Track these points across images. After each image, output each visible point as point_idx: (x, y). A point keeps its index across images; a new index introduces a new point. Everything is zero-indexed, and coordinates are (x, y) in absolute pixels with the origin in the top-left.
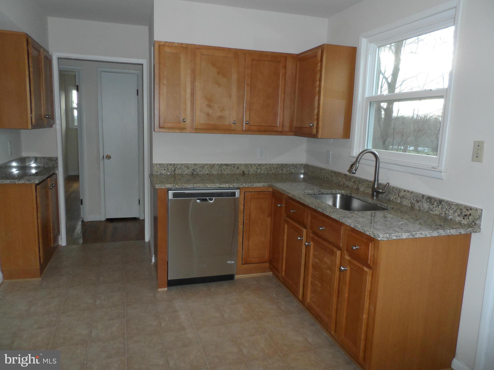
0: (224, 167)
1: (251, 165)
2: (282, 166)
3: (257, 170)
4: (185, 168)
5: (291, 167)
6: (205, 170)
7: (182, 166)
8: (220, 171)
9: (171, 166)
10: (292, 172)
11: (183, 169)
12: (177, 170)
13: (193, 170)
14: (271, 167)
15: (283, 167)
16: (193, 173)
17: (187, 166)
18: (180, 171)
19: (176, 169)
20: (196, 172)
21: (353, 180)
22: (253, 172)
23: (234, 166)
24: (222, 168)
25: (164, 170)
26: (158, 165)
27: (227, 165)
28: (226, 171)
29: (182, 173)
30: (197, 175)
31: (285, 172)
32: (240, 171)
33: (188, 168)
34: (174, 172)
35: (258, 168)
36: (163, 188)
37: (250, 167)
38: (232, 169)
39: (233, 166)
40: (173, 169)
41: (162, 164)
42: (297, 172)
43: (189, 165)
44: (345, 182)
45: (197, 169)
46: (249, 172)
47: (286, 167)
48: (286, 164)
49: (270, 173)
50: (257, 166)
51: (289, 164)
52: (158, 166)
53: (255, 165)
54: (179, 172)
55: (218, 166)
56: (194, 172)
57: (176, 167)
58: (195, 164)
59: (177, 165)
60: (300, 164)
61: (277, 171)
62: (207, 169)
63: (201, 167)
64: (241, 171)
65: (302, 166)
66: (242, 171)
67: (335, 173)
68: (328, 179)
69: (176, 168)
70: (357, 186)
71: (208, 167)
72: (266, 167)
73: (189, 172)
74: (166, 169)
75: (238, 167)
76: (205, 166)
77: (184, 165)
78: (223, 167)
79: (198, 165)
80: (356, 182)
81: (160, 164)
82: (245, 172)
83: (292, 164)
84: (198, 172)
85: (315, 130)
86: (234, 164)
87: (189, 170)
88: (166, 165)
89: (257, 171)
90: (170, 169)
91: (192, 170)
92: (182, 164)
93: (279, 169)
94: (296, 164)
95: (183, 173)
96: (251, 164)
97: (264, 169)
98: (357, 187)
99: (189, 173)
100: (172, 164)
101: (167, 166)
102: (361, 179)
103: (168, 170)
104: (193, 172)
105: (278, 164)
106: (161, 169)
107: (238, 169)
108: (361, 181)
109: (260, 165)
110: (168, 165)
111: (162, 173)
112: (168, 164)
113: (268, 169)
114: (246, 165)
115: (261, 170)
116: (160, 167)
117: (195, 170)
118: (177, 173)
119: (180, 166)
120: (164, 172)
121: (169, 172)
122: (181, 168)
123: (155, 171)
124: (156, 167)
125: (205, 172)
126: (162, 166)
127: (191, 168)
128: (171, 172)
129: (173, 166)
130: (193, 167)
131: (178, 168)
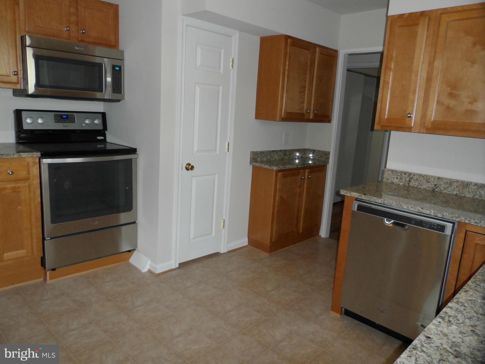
4: (424, 181)
6: (453, 189)
7: (420, 177)
8: (478, 194)
9: (405, 174)
12: (413, 181)
13: (436, 185)
16: (435, 190)
17: (427, 178)
18: (417, 184)
19: (412, 180)
20: (438, 188)
24: (483, 191)
25: (396, 179)
29: (419, 187)
30: (440, 193)
33: (428, 182)
34: (408, 184)
40: (408, 179)
43: (430, 177)
45: (442, 185)
54: (415, 185)
55: (475, 187)
56: (436, 188)
57: (412, 177)
58: (439, 178)
59: (414, 175)
62: (456, 188)
63: (447, 183)
69: (411, 179)
71: (458, 185)
73: (428, 187)
74: (399, 177)
76: (454, 184)
77: (423, 177)
79: (443, 180)
81: (392, 171)
84: (442, 189)
87: (429, 184)
88: (399, 172)
90: (403, 179)
91: (433, 186)
92: (420, 175)
95: (421, 187)
99: (429, 189)
100: (408, 172)
101: (400, 174)
103: (401, 179)
104: (435, 188)
106: (393, 177)
110: (401, 173)
111: (394, 182)
112: (403, 171)
116: (392, 174)
117: (437, 186)
118: (413, 185)
119: (418, 177)
120: (396, 181)
121: (403, 182)
122: (418, 180)
123: (385, 177)
124: (387, 174)
125: (452, 191)
126: (394, 173)
127: (432, 183)
128: (405, 182)
129: (408, 176)
130: (435, 181)
131: (415, 179)
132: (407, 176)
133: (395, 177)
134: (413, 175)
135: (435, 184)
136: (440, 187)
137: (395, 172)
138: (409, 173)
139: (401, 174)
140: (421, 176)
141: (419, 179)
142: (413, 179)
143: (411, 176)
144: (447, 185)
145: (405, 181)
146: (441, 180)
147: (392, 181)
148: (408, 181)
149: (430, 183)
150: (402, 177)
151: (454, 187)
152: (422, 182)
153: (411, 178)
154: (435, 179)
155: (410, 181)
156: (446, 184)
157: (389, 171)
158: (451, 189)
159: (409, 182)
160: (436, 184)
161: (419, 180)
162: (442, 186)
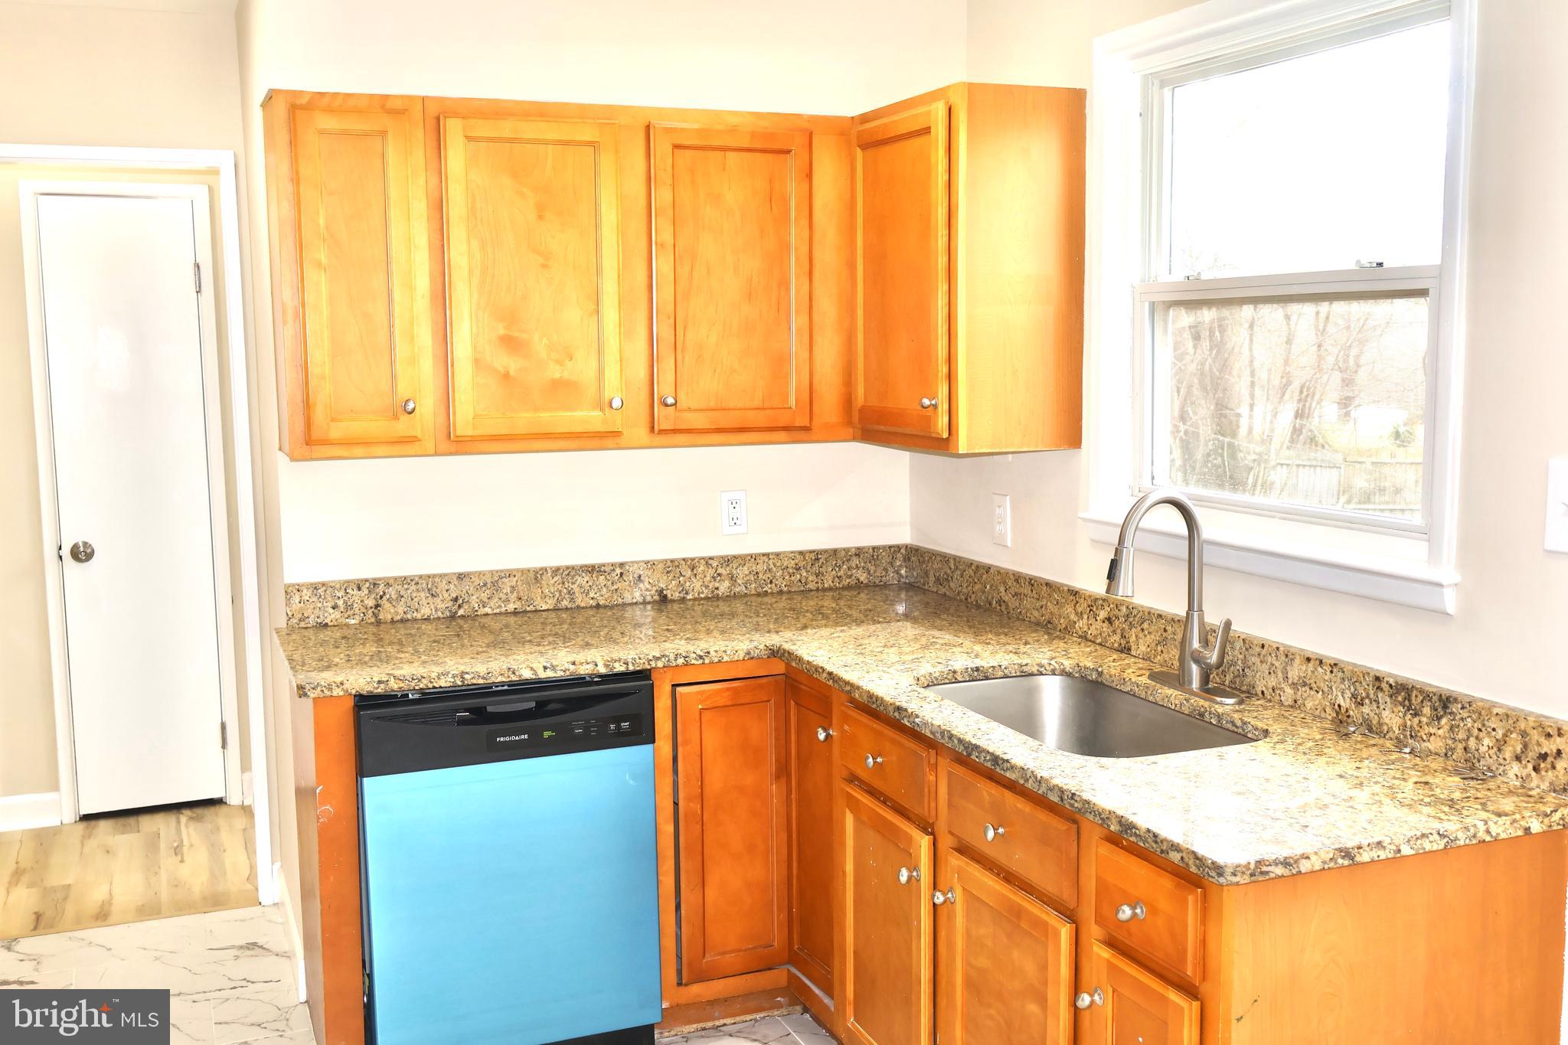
0: (583, 580)
1: (692, 564)
2: (817, 559)
3: (717, 585)
4: (423, 595)
5: (855, 561)
6: (503, 597)
7: (406, 586)
8: (567, 596)
9: (359, 589)
10: (858, 579)
11: (412, 599)
12: (387, 605)
13: (456, 599)
14: (772, 566)
15: (821, 561)
16: (456, 613)
17: (429, 584)
18: (401, 609)
19: (384, 602)
20: (466, 606)
21: (1103, 614)
22: (703, 593)
23: (621, 574)
24: (576, 585)
25: (331, 611)
26: (308, 589)
27: (592, 570)
28: (592, 595)
29: (409, 617)
30: (473, 617)
31: (830, 582)
32: (647, 590)
33: (432, 595)
34: (375, 615)
35: (719, 575)
36: (335, 694)
37: (689, 573)
38: (615, 587)
39: (618, 571)
40: (370, 603)
41: (323, 585)
42: (877, 582)
43: (437, 580)
44: (1075, 623)
45: (472, 595)
46: (687, 593)
47: (835, 562)
48: (835, 551)
49: (769, 591)
50: (715, 565)
51: (847, 550)
52: (306, 594)
53: (707, 561)
54: (397, 613)
55: (556, 579)
56: (460, 607)
57: (384, 593)
58: (461, 577)
59: (388, 585)
60: (890, 547)
61: (800, 581)
62: (512, 592)
63: (485, 585)
64: (653, 592)
65: (899, 555)
66: (656, 591)
67: (1029, 583)
68: (1003, 608)
69: (381, 597)
70: (1123, 636)
71: (514, 583)
72: (754, 568)
73: (436, 610)
74: (340, 602)
75: (640, 577)
76: (503, 583)
77: (417, 584)
78: (579, 580)
79: (473, 579)
80: (1117, 623)
81: (315, 587)
82: (669, 596)
83: (858, 548)
84: (477, 605)
85: (942, 421)
86: (622, 565)
87: (438, 600)
88: (338, 586)
89: (717, 589)
90: (356, 605)
91: (451, 603)
92: (405, 580)
93: (807, 571)
94: (874, 548)
95: (415, 614)
96: (693, 559)
97: (748, 578)
98: (1123, 642)
99: (440, 614)
100: (366, 581)
101: (343, 591)
102: (1135, 612)
103: (349, 607)
104: (456, 607)
105: (801, 553)
106: (320, 605)
107: (641, 585)
108: (1135, 616)
109: (727, 561)
110: (346, 585)
111: (326, 621)
112: (348, 582)
113: (760, 575)
114: (672, 567)
115: (732, 578)
116: (315, 599)
117: (460, 601)
118: (389, 617)
119: (400, 587)
120: (333, 616)
121: (357, 617)
122: (402, 597)
123: (293, 615)
124: (297, 601)
125: (503, 606)
126: (322, 594)
127: (446, 595)
128: (364, 613)
129: (370, 591)
130: (452, 586)
131: (393, 596)
132: (366, 592)
133: (327, 607)
134: (385, 586)
135: (454, 596)
136: (468, 601)
137: (324, 588)
138: (371, 581)
139: (346, 590)
140: (409, 581)
141: (404, 592)
142: (388, 596)
143: (380, 590)
144: (488, 591)
145: (365, 611)
146: (469, 579)
147: (319, 621)
148: (371, 608)
149: (440, 596)
150: (351, 600)
151: (505, 591)
152: (415, 599)
153: (378, 597)
154: (450, 582)
155: (377, 606)
156: (484, 589)
157: (305, 591)
158: (500, 599)
159: (376, 611)
160: (457, 597)
161: (405, 596)
162: (474, 597)
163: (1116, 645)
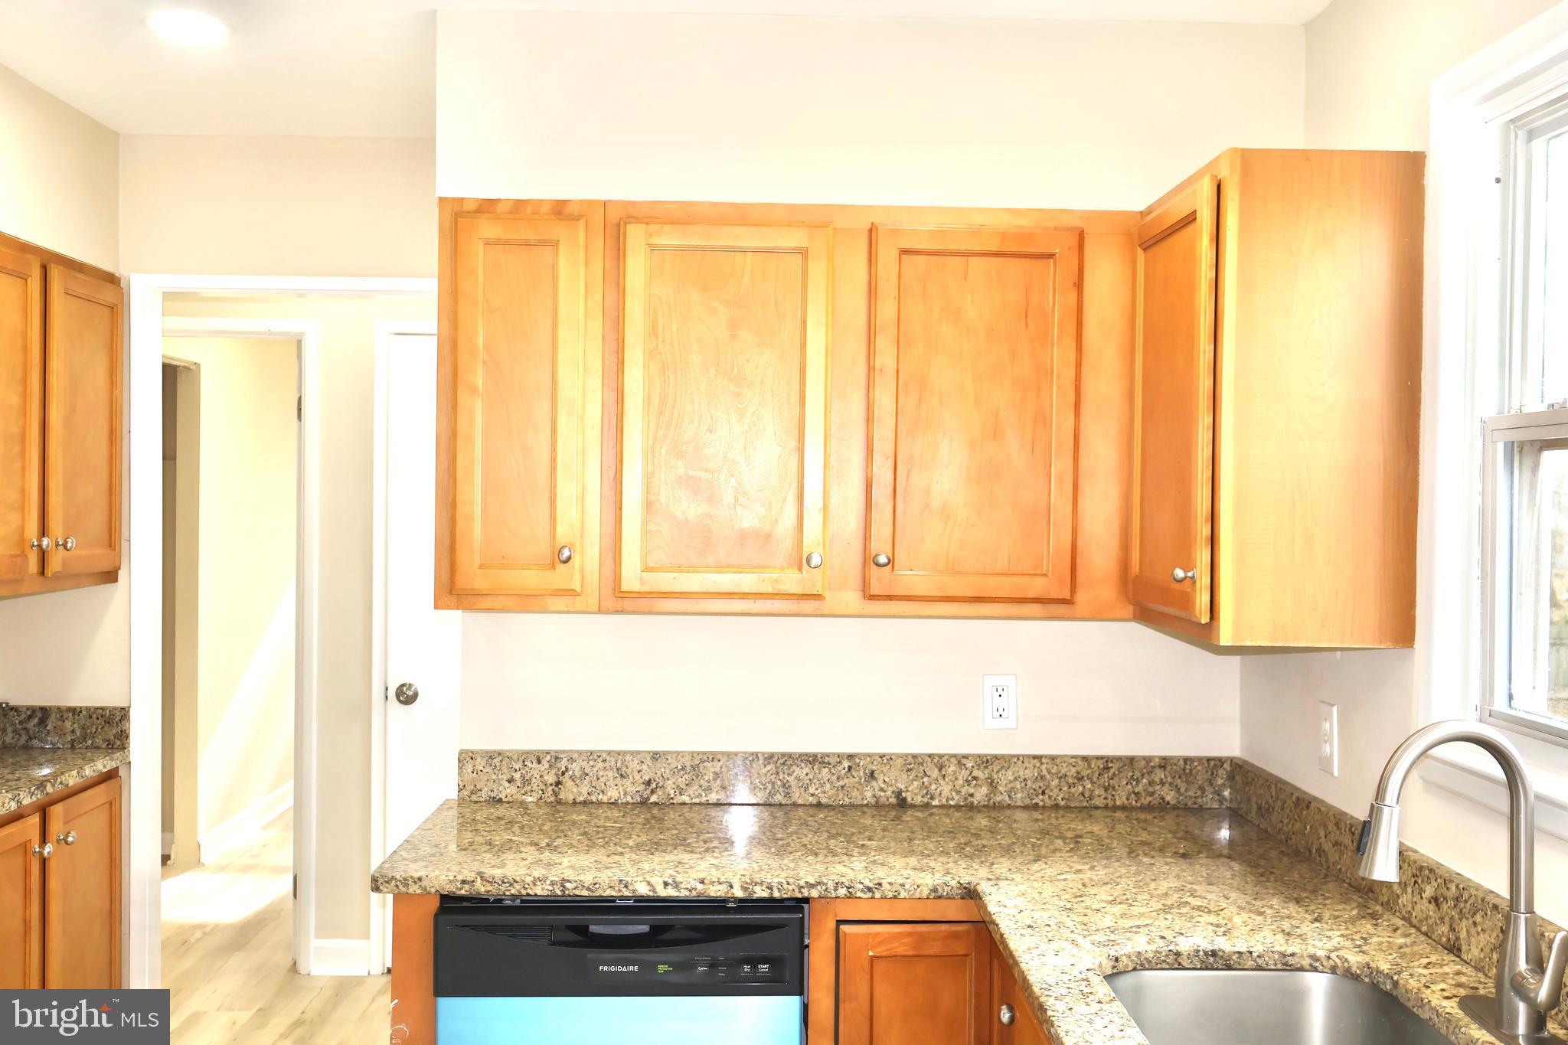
0: (802, 771)
1: (940, 761)
2: (1107, 768)
3: (971, 791)
4: (610, 774)
5: (1159, 775)
6: (705, 784)
7: (592, 763)
8: (781, 790)
9: (539, 762)
10: (1163, 799)
11: (598, 779)
12: (569, 784)
13: (649, 783)
14: (1045, 772)
15: (1112, 771)
16: (648, 799)
17: (618, 762)
18: (584, 790)
19: (566, 779)
20: (660, 792)
21: (1429, 891)
22: (953, 799)
23: (850, 768)
24: (793, 778)
25: (507, 784)
26: (482, 757)
27: (813, 760)
28: (812, 790)
29: (594, 799)
30: (668, 805)
31: (1124, 798)
32: (882, 790)
33: (621, 775)
34: (555, 794)
35: (975, 778)
36: (411, 891)
37: (935, 773)
38: (841, 783)
39: (846, 764)
40: (551, 778)
41: (500, 754)
42: (1189, 804)
43: (628, 758)
44: (1398, 897)
45: (668, 779)
46: (932, 798)
47: (1131, 774)
48: (1132, 760)
49: (1041, 804)
50: (969, 765)
51: (1148, 760)
52: (480, 763)
53: (960, 759)
54: (580, 794)
55: (769, 768)
56: (653, 792)
57: (567, 769)
58: (656, 756)
59: (571, 759)
60: (1209, 760)
61: (1083, 794)
62: (715, 779)
63: (683, 768)
64: (889, 793)
65: (1221, 771)
66: (893, 792)
67: (1350, 830)
68: (1323, 860)
69: (563, 773)
70: (1452, 929)
71: (718, 769)
72: (1021, 773)
73: (625, 794)
74: (517, 776)
75: (872, 772)
76: (705, 767)
77: (604, 761)
78: (798, 772)
79: (670, 760)
80: (1445, 907)
81: (490, 756)
82: (909, 799)
83: (1164, 758)
84: (673, 792)
86: (850, 757)
87: (628, 782)
88: (515, 757)
89: (972, 795)
90: (534, 780)
91: (642, 787)
92: (591, 755)
93: (1093, 783)
94: (1186, 760)
95: (600, 797)
96: (941, 756)
97: (1012, 785)
98: (1452, 937)
99: (629, 799)
100: (548, 753)
101: (521, 762)
102: (1466, 895)
103: (526, 782)
104: (648, 792)
105: (1085, 758)
106: (494, 777)
107: (874, 783)
108: (1466, 901)
109: (985, 761)
110: (524, 756)
111: (500, 796)
112: (528, 752)
113: (1029, 783)
114: (914, 763)
115: (992, 784)
116: (489, 770)
117: (653, 785)
118: (571, 798)
119: (585, 763)
120: (508, 791)
121: (533, 794)
122: (587, 775)
123: (464, 786)
124: (470, 771)
125: (704, 795)
126: (498, 764)
127: (637, 777)
128: (542, 790)
129: (551, 766)
130: (645, 767)
131: (576, 774)
132: (547, 765)
133: (502, 779)
134: (568, 760)
135: (647, 779)
136: (663, 786)
137: (500, 758)
138: (552, 753)
139: (524, 762)
140: (596, 757)
141: (590, 770)
142: (571, 773)
143: (562, 765)
144: (686, 776)
145: (544, 788)
146: (664, 760)
147: (492, 795)
148: (551, 785)
149: (631, 777)
150: (529, 775)
151: (706, 778)
152: (602, 779)
153: (560, 773)
154: (642, 762)
155: (558, 783)
156: (682, 773)
157: (479, 760)
158: (701, 786)
159: (556, 789)
160: (650, 780)
161: (591, 774)
162: (670, 782)
163: (1444, 939)
